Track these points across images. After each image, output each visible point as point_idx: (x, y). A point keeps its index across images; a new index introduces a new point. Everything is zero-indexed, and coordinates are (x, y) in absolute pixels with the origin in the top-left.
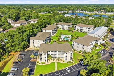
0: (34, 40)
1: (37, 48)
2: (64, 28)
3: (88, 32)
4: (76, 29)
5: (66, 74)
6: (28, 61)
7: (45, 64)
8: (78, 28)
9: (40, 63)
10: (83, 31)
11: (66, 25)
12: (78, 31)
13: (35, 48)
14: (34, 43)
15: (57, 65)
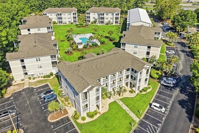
0: (22, 61)
1: (36, 80)
2: (64, 21)
3: (116, 22)
4: (92, 20)
5: (164, 119)
6: (43, 124)
7: (98, 115)
8: (94, 16)
9: (83, 119)
10: (106, 21)
11: (67, 14)
12: (95, 22)
13: (32, 81)
14: (24, 67)
15: (127, 106)
